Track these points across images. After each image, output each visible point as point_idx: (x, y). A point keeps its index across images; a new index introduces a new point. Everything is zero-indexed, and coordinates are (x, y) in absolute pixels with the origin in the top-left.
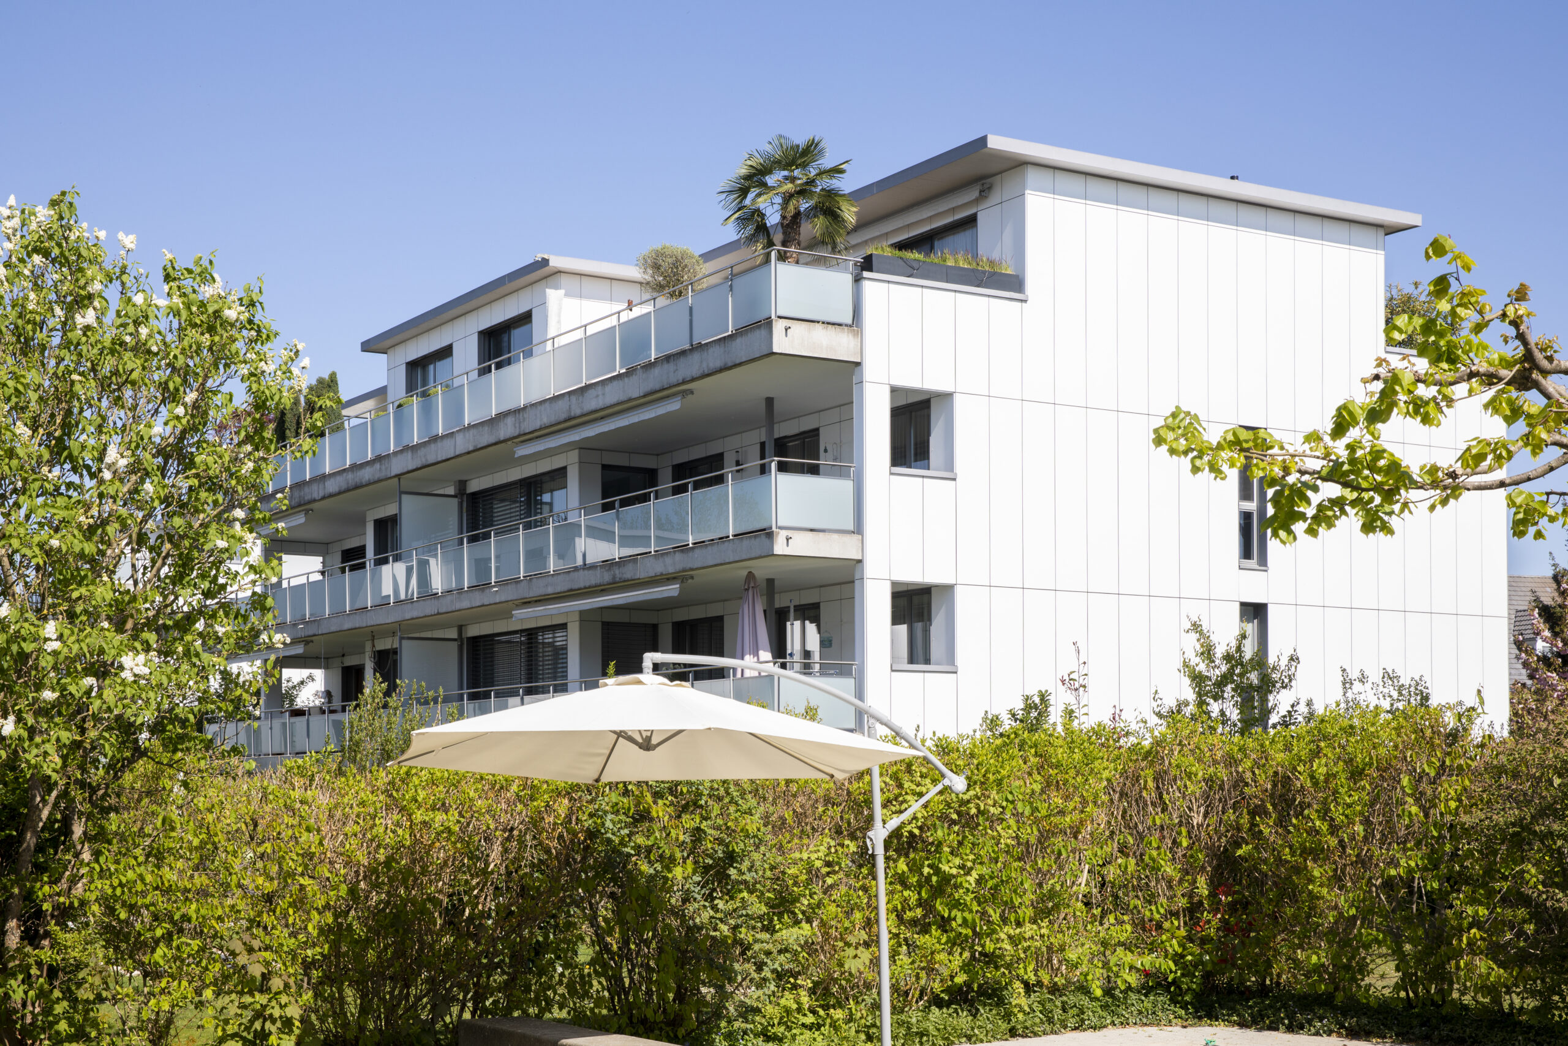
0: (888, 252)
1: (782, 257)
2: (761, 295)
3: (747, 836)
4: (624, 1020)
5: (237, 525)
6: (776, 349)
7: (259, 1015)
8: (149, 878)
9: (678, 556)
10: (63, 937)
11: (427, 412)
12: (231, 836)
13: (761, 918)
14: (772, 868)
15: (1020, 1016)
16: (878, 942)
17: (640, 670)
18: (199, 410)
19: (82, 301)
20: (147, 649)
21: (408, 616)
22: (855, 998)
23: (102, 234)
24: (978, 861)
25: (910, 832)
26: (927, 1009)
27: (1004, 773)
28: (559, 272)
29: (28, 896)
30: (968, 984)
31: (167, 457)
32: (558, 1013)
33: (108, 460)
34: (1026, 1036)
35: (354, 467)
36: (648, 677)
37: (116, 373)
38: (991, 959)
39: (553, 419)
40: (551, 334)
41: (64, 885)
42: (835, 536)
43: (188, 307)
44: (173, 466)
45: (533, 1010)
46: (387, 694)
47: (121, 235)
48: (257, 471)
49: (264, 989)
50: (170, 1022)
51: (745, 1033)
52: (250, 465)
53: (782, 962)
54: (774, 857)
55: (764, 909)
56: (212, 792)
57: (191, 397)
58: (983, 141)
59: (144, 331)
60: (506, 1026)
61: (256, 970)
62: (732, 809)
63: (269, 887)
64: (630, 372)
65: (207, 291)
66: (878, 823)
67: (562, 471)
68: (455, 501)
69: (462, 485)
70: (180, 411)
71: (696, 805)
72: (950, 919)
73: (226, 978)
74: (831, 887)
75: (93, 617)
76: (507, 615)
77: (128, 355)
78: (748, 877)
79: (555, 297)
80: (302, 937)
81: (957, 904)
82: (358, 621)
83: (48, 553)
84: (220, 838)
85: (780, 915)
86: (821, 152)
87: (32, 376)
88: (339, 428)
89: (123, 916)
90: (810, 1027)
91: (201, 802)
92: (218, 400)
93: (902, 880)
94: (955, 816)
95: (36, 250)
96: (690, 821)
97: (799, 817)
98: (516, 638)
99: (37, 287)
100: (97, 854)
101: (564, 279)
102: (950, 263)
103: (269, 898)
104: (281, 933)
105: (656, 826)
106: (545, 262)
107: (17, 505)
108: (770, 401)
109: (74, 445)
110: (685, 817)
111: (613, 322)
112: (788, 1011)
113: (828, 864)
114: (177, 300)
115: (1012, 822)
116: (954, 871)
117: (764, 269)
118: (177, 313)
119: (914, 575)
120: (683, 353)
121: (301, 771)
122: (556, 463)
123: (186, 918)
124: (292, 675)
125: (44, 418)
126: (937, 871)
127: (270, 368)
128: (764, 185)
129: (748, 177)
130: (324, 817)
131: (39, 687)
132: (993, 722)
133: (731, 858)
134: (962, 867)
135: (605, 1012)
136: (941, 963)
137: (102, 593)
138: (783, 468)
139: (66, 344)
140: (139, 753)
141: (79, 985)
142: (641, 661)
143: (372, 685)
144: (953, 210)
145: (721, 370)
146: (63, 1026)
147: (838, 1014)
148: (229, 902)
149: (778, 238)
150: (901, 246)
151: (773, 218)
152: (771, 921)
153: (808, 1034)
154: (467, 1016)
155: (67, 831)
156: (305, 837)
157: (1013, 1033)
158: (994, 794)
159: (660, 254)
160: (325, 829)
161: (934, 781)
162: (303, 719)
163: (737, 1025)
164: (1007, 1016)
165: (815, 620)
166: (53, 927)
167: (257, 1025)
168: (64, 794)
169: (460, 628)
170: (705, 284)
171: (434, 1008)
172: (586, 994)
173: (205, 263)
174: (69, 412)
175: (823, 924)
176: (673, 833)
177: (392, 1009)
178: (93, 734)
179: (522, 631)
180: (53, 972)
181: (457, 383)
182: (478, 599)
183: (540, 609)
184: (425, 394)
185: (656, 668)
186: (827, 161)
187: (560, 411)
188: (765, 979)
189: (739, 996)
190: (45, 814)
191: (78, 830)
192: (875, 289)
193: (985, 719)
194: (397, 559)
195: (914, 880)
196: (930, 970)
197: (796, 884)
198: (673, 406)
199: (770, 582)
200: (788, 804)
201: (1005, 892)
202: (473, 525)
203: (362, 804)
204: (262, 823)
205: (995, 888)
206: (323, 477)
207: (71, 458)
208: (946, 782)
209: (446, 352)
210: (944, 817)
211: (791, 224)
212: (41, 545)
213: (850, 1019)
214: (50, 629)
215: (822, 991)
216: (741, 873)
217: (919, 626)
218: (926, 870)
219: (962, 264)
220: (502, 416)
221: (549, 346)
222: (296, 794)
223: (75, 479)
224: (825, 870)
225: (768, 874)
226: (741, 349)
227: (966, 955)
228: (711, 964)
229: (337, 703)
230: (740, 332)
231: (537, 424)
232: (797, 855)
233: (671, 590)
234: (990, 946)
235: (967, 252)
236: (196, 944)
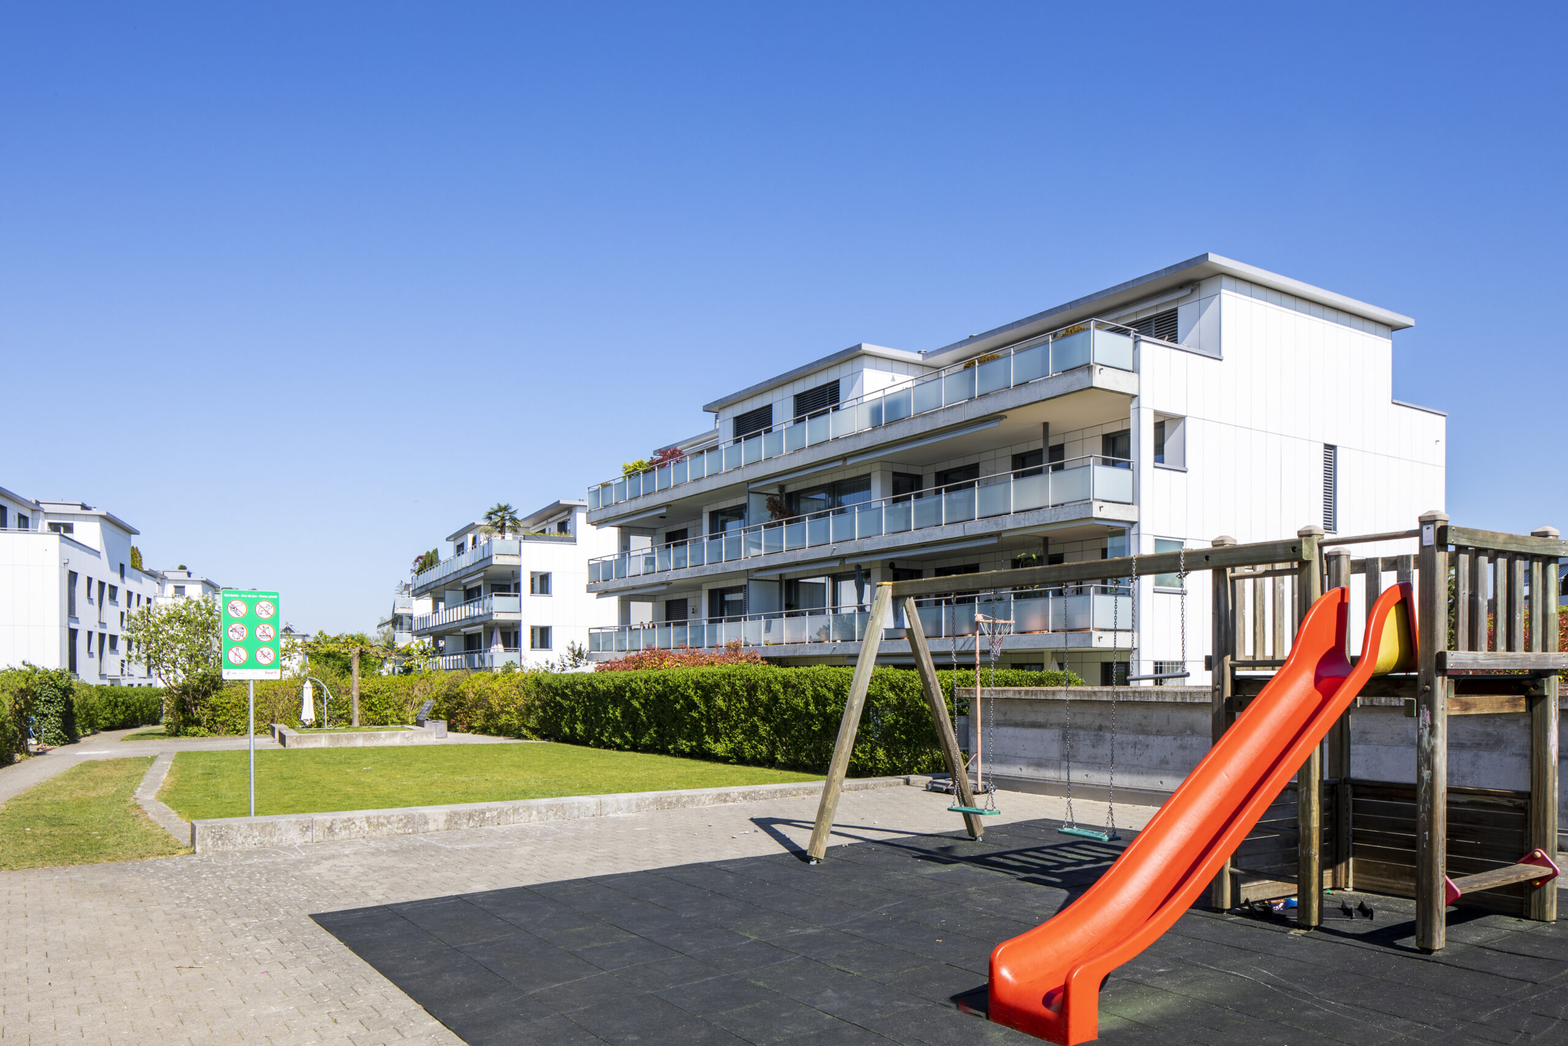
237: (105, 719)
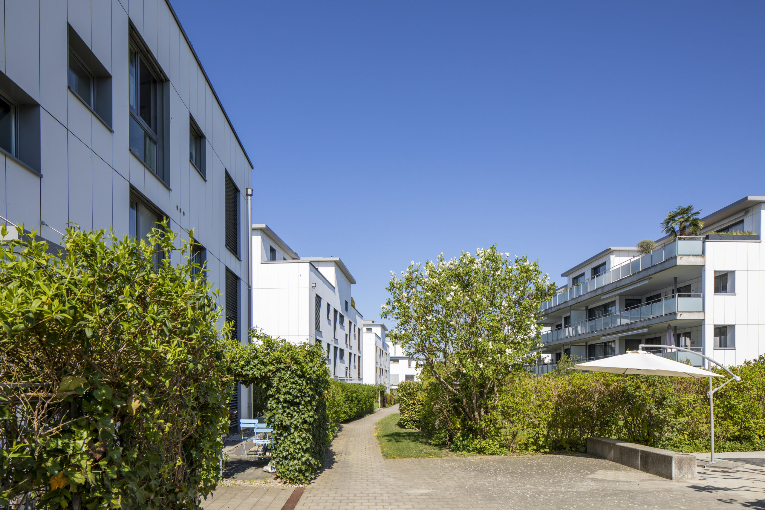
0: (714, 233)
1: (680, 239)
2: (674, 249)
3: (669, 393)
4: (632, 440)
5: (532, 318)
6: (678, 264)
7: (537, 433)
8: (512, 400)
9: (647, 321)
10: (493, 413)
11: (578, 290)
12: (531, 391)
13: (673, 415)
14: (677, 402)
15: (757, 445)
16: (710, 423)
17: (638, 349)
18: (523, 292)
19: (497, 269)
20: (511, 348)
21: (573, 340)
22: (702, 438)
23: (502, 254)
24: (744, 401)
25: (721, 393)
26: (725, 441)
27: (753, 376)
28: (614, 251)
29: (485, 404)
30: (740, 436)
31: (516, 304)
32: (614, 437)
33: (503, 305)
34: (759, 450)
35: (559, 305)
36: (640, 351)
37: (504, 285)
38: (747, 428)
39: (612, 288)
40: (612, 266)
41: (493, 401)
42: (696, 313)
43: (521, 268)
44: (517, 305)
45: (607, 436)
46: (568, 358)
47: (506, 253)
48: (537, 305)
49: (539, 427)
50: (517, 433)
51: (668, 445)
52: (535, 304)
53: (680, 426)
54: (677, 399)
55: (674, 413)
56: (526, 380)
57: (521, 289)
58: (746, 198)
59: (511, 274)
60: (600, 439)
61: (537, 422)
62: (664, 386)
63: (540, 403)
64: (634, 275)
65: (525, 264)
66: (711, 390)
67: (614, 302)
68: (585, 311)
69: (587, 307)
70: (519, 292)
71: (654, 385)
72: (734, 417)
73: (530, 424)
74: (695, 407)
75: (499, 341)
76: (599, 339)
77: (507, 281)
78: (669, 404)
79: (612, 257)
80: (548, 415)
81: (736, 413)
82: (560, 342)
83: (490, 326)
84: (528, 392)
85: (679, 415)
86: (692, 209)
87: (486, 287)
88: (556, 295)
89: (506, 409)
90: (688, 445)
91: (523, 383)
92: (528, 289)
93: (718, 406)
94: (736, 388)
95: (487, 259)
96: (651, 389)
97: (685, 388)
98: (601, 345)
99: (487, 268)
100: (500, 395)
101: (615, 253)
102: (735, 234)
103: (540, 406)
104: (542, 415)
105: (642, 390)
106: (610, 249)
107: (483, 316)
108: (675, 278)
109: (495, 302)
110: (650, 388)
111: (629, 262)
112: (681, 440)
113: (694, 401)
114: (518, 266)
115: (755, 390)
116: (735, 404)
117: (674, 243)
118: (518, 270)
119: (721, 322)
120: (649, 268)
121: (547, 376)
122: (613, 299)
123: (520, 410)
124: (543, 355)
125: (489, 297)
126: (730, 403)
127: (540, 280)
128: (675, 220)
129: (669, 219)
130: (553, 387)
131: (488, 357)
132: (748, 363)
133: (664, 399)
134: (738, 402)
135: (627, 437)
136: (730, 429)
137: (501, 335)
138: (679, 296)
139: (494, 279)
140: (509, 372)
141: (496, 424)
142: (638, 347)
143: (564, 357)
144: (736, 219)
145: (661, 271)
146: (493, 433)
147: (697, 441)
148: (530, 406)
149: (678, 234)
150: (718, 231)
151: (677, 228)
152: (676, 416)
153: (687, 446)
154: (589, 436)
155: (493, 390)
156: (548, 392)
157: (755, 449)
158: (749, 382)
159: (642, 243)
160: (553, 390)
161: (729, 379)
162: (546, 366)
163: (665, 443)
164: (753, 445)
165: (689, 337)
166: (491, 411)
167: (537, 435)
168: (493, 381)
169: (586, 343)
170: (656, 249)
171: (580, 434)
172: (621, 432)
173: (525, 257)
174: (494, 295)
175: (692, 417)
176: (647, 392)
177: (570, 434)
178: (499, 367)
179: (603, 343)
180: (491, 421)
181: (586, 282)
182: (591, 335)
183: (608, 337)
184: (577, 285)
185: (643, 349)
186: (694, 211)
187: (614, 286)
188: (674, 431)
189: (666, 435)
190: (489, 386)
191: (496, 389)
192: (709, 245)
193: (745, 362)
194: (570, 326)
195: (722, 406)
196: (727, 431)
197: (684, 406)
198: (647, 282)
199: (675, 327)
200: (681, 385)
201: (753, 410)
202: (590, 317)
203: (562, 384)
204: (538, 388)
205: (749, 408)
206: (552, 308)
207: (494, 305)
208: (734, 378)
209: (583, 274)
210: (732, 389)
211: (683, 230)
212: (488, 325)
213: (701, 443)
214: (490, 343)
215: (692, 435)
216: (667, 403)
217: (723, 337)
218: (726, 403)
219: (739, 234)
220: (598, 289)
221: (611, 270)
222: (546, 382)
223: (495, 310)
224: (693, 403)
225: (675, 403)
226: (667, 265)
227: (739, 427)
228: (658, 426)
229: (554, 362)
230: (666, 261)
231: (608, 290)
232: (684, 398)
233: (646, 330)
234: (747, 425)
235: (740, 230)
236: (522, 416)
237: (345, 412)
